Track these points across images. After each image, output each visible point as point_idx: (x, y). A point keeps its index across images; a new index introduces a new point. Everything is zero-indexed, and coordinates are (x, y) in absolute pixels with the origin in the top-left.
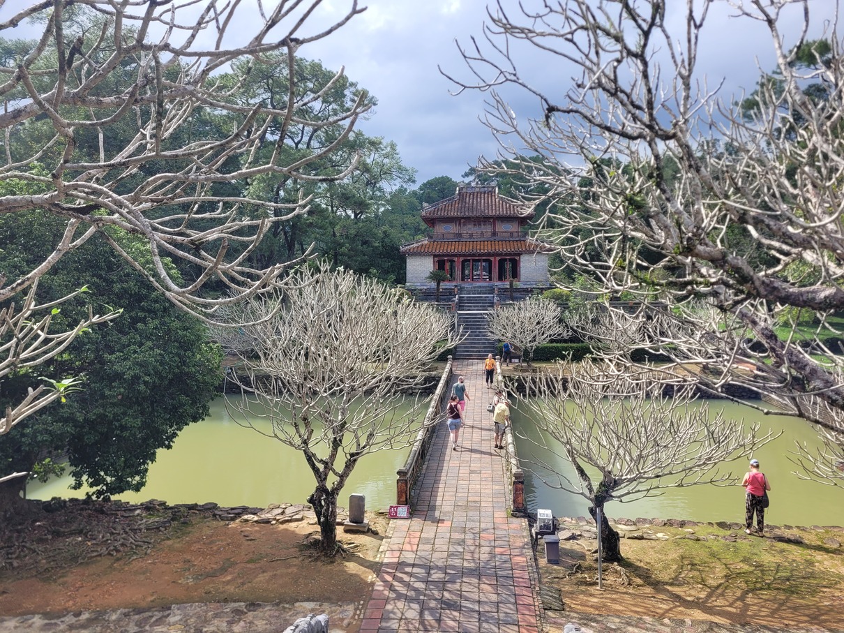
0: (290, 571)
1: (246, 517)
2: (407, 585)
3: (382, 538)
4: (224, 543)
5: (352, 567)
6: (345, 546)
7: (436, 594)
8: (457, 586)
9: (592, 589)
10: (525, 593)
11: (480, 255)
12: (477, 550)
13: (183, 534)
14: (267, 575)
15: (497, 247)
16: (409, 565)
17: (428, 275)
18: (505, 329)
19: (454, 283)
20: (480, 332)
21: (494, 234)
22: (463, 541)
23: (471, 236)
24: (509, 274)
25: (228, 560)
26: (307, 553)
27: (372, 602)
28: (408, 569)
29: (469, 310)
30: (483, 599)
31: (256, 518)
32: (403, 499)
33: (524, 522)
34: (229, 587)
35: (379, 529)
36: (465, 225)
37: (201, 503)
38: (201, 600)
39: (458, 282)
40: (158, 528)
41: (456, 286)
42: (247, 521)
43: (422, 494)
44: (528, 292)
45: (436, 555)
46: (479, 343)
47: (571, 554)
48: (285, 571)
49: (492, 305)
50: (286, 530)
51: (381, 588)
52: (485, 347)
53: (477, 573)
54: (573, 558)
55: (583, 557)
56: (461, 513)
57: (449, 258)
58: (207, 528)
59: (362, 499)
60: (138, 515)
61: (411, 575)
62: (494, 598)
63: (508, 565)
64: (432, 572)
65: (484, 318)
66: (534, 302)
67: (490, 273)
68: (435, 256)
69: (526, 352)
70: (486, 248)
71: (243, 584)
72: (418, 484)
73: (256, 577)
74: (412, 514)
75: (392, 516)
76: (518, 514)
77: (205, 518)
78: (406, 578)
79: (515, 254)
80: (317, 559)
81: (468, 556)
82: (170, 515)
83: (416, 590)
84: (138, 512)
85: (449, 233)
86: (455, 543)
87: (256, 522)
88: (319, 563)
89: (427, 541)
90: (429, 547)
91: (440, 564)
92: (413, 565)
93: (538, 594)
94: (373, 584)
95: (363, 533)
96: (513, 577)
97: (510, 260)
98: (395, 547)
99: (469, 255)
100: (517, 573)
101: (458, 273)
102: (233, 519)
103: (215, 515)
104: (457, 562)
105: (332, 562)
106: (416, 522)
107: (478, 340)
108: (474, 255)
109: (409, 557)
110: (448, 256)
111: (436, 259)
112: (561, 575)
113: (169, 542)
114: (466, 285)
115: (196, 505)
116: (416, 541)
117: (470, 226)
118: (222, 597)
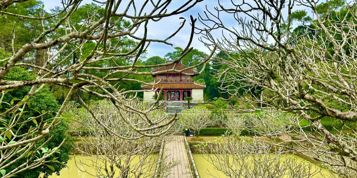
11: (175, 89)
15: (182, 86)
21: (181, 80)
23: (171, 81)
29: (171, 113)
36: (169, 77)
41: (165, 102)
44: (195, 105)
49: (181, 110)
67: (179, 97)
69: (197, 132)
70: (177, 86)
79: (190, 89)
85: (162, 80)
97: (187, 91)
99: (171, 89)
101: (166, 97)
114: (169, 102)
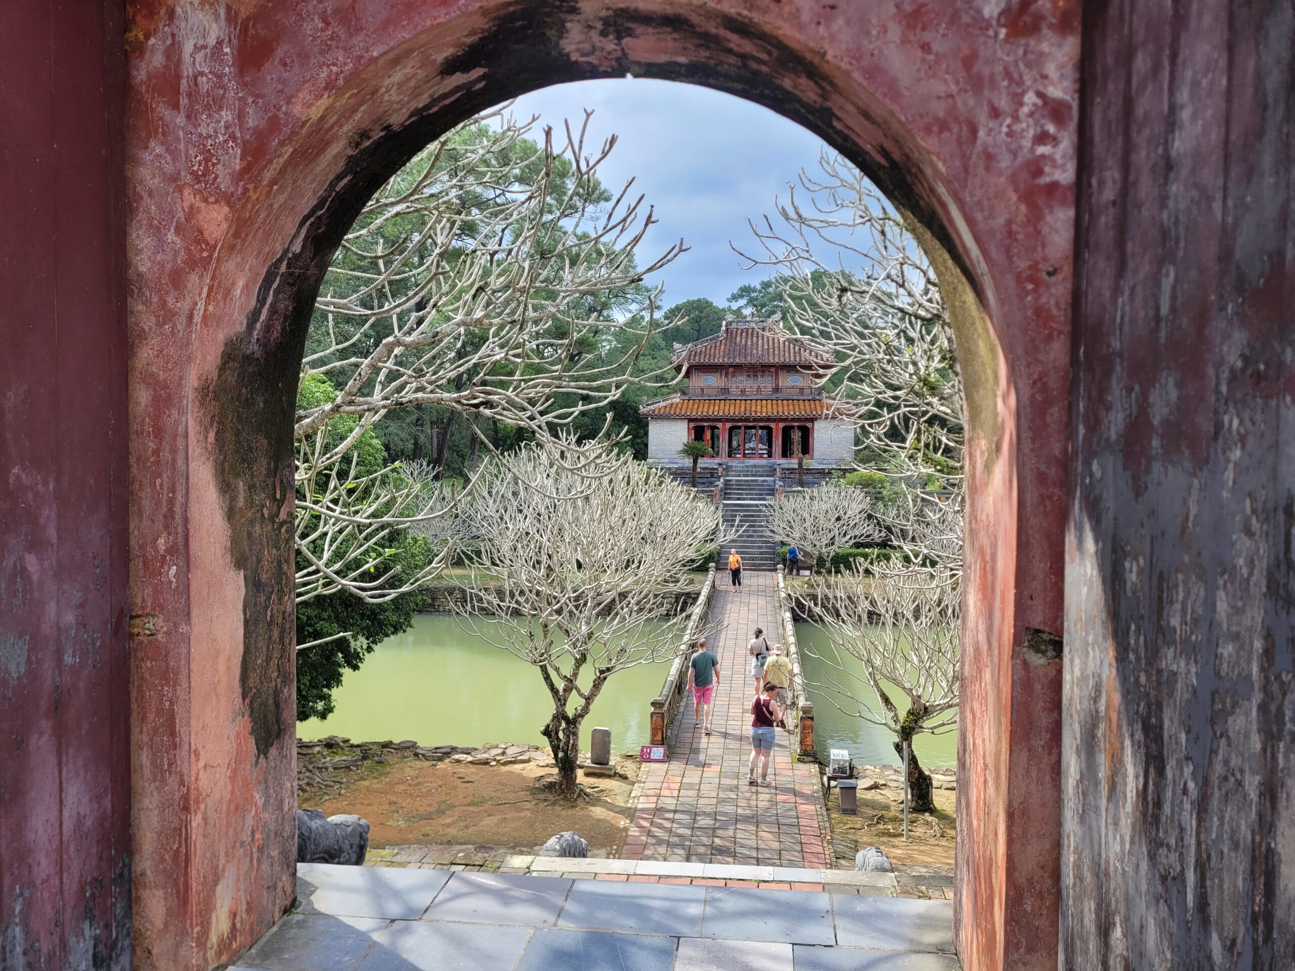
0: (522, 815)
1: (457, 757)
2: (670, 831)
3: (633, 783)
4: (435, 785)
5: (598, 812)
6: (588, 790)
7: (705, 840)
8: (730, 833)
9: (896, 841)
10: (813, 841)
11: (755, 420)
12: (754, 797)
13: (381, 775)
14: (495, 819)
15: (780, 409)
16: (669, 811)
17: (681, 447)
18: (791, 527)
19: (717, 461)
20: (755, 531)
21: (776, 390)
22: (737, 787)
23: (743, 392)
24: (797, 447)
25: (444, 802)
26: (542, 796)
27: (626, 847)
28: (670, 815)
29: (739, 499)
30: (762, 845)
31: (470, 758)
32: (659, 737)
33: (814, 768)
34: (450, 830)
35: (630, 774)
36: (734, 376)
37: (396, 741)
38: (419, 842)
39: (724, 459)
40: (348, 768)
41: (720, 464)
42: (458, 761)
43: (681, 735)
44: (824, 474)
45: (702, 801)
46: (753, 547)
47: (872, 805)
48: (517, 815)
49: (772, 492)
50: (511, 772)
51: (637, 834)
52: (761, 553)
53: (755, 820)
54: (874, 808)
55: (887, 808)
56: (732, 757)
57: (711, 424)
58: (411, 768)
59: (607, 734)
60: (319, 752)
61: (673, 821)
62: (776, 845)
63: (793, 813)
64: (698, 818)
65: (760, 511)
66: (832, 489)
67: (770, 446)
68: (690, 420)
69: (821, 561)
70: (764, 410)
71: (467, 827)
72: (675, 723)
73: (481, 820)
74: (669, 757)
75: (644, 757)
76: (806, 759)
77: (405, 757)
78: (667, 824)
79: (807, 420)
80: (554, 803)
81: (742, 803)
82: (359, 753)
83: (679, 836)
84: (317, 749)
85: (710, 387)
86: (725, 790)
87: (471, 762)
88: (557, 808)
89: (690, 786)
90: (693, 793)
91: (708, 810)
92: (675, 811)
93: (829, 843)
94: (626, 829)
95: (609, 776)
96: (798, 825)
97: (799, 428)
98: (651, 792)
99: (740, 420)
100: (803, 822)
101: (724, 446)
102: (440, 759)
103: (416, 755)
104: (729, 809)
105: (573, 807)
106: (676, 767)
107: (752, 542)
108: (747, 420)
109: (670, 803)
110: (708, 420)
111: (692, 425)
112: (858, 826)
113: (366, 783)
114: (735, 463)
115: (391, 742)
116: (677, 786)
117: (741, 378)
118: (444, 839)
